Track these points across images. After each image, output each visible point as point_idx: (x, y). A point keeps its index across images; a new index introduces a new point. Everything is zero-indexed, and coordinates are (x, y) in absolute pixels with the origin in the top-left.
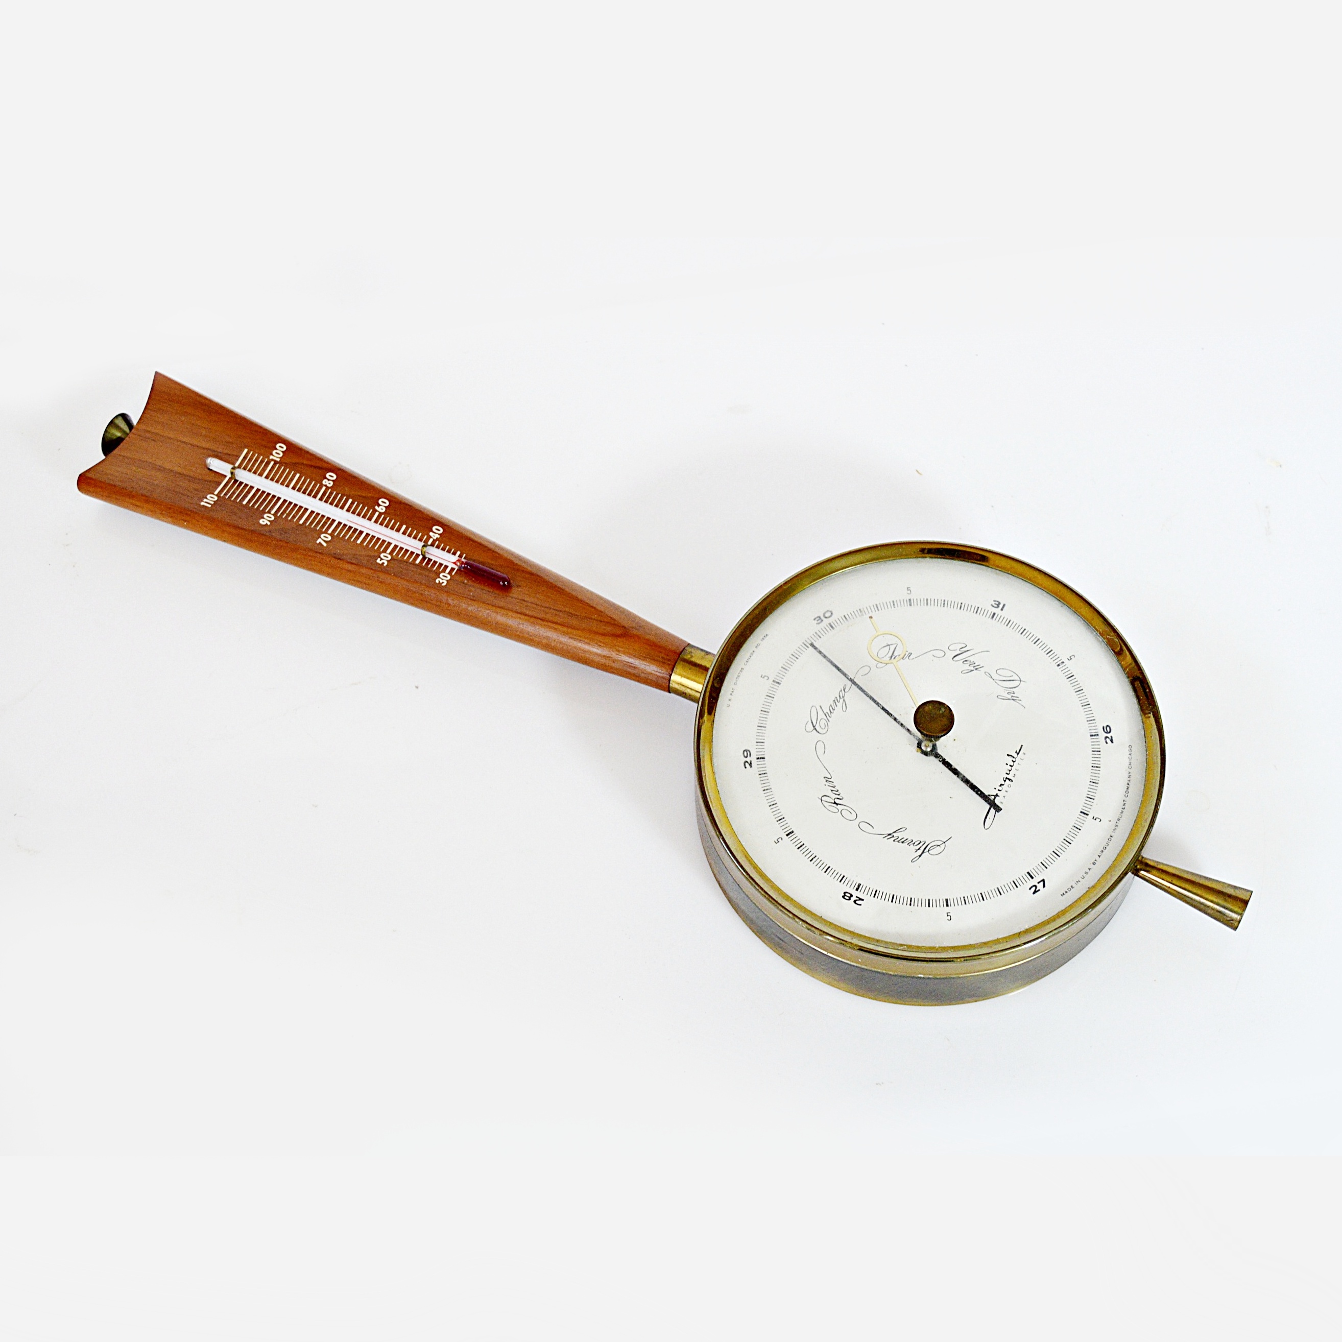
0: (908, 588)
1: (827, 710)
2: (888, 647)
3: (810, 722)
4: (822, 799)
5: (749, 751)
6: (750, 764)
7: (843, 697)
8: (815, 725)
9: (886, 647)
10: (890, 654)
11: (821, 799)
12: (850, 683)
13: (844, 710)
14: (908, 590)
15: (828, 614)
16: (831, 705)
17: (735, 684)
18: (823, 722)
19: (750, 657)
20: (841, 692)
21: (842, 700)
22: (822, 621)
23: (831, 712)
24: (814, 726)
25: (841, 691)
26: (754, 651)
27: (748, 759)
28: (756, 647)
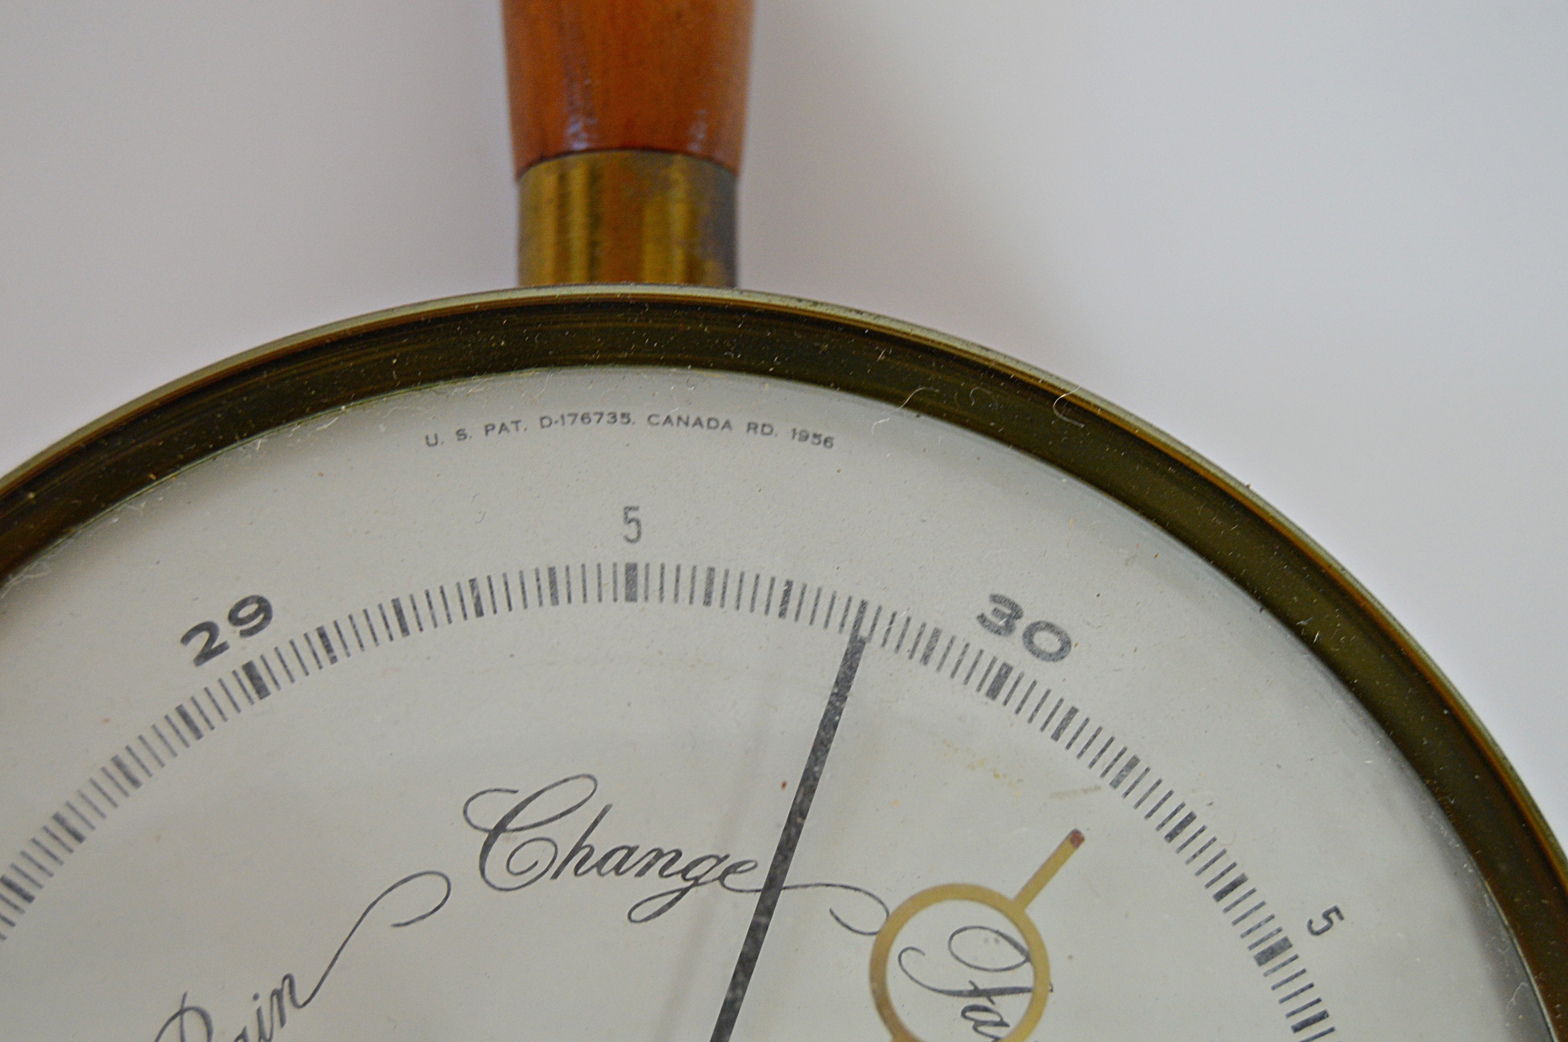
0: (1336, 910)
1: (601, 842)
2: (1022, 959)
3: (513, 801)
4: (187, 1016)
5: (268, 618)
6: (206, 654)
7: (696, 881)
8: (511, 825)
9: (1016, 953)
10: (985, 982)
11: (181, 1013)
12: (759, 879)
13: (637, 915)
14: (1326, 916)
15: (1047, 641)
16: (631, 851)
17: (545, 422)
18: (541, 853)
19: (698, 422)
20: (713, 861)
21: (678, 883)
22: (1009, 628)
23: (599, 865)
24: (501, 827)
25: (720, 860)
26: (727, 424)
27: (227, 633)
28: (752, 427)
